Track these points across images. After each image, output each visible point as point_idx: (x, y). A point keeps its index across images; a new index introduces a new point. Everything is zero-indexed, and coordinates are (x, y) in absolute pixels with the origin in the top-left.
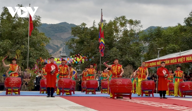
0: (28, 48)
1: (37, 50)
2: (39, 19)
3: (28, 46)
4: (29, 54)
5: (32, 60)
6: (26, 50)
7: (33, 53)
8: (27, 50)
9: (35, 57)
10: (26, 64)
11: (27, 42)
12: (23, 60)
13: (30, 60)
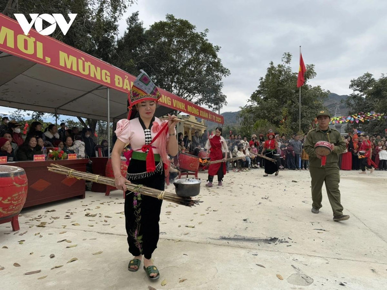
0: (299, 106)
1: (312, 108)
2: (312, 69)
3: (300, 104)
4: (301, 115)
5: (305, 121)
6: (297, 110)
7: (306, 112)
8: (299, 110)
9: (309, 117)
10: (297, 127)
11: (298, 100)
12: (293, 123)
13: (303, 122)
